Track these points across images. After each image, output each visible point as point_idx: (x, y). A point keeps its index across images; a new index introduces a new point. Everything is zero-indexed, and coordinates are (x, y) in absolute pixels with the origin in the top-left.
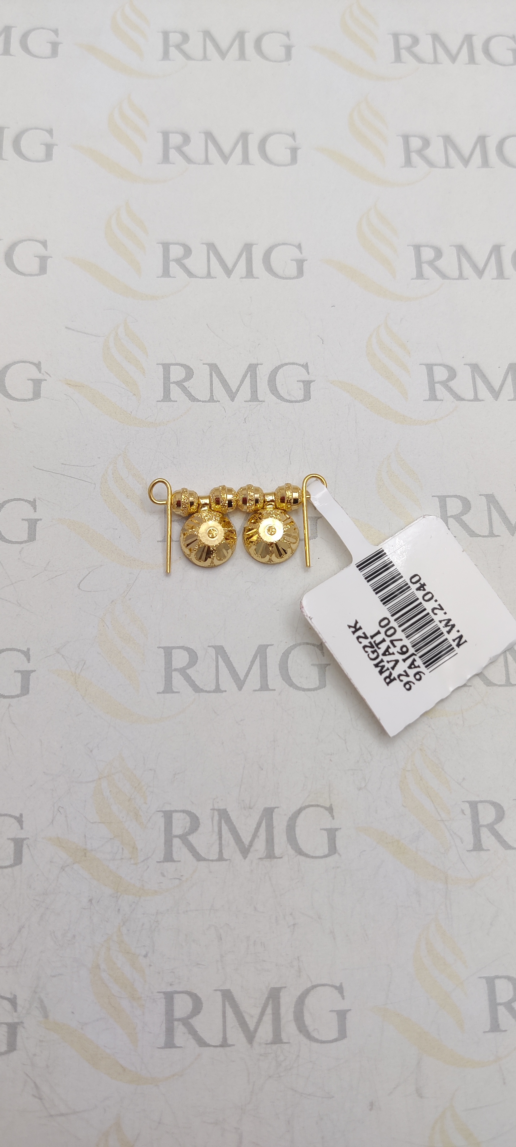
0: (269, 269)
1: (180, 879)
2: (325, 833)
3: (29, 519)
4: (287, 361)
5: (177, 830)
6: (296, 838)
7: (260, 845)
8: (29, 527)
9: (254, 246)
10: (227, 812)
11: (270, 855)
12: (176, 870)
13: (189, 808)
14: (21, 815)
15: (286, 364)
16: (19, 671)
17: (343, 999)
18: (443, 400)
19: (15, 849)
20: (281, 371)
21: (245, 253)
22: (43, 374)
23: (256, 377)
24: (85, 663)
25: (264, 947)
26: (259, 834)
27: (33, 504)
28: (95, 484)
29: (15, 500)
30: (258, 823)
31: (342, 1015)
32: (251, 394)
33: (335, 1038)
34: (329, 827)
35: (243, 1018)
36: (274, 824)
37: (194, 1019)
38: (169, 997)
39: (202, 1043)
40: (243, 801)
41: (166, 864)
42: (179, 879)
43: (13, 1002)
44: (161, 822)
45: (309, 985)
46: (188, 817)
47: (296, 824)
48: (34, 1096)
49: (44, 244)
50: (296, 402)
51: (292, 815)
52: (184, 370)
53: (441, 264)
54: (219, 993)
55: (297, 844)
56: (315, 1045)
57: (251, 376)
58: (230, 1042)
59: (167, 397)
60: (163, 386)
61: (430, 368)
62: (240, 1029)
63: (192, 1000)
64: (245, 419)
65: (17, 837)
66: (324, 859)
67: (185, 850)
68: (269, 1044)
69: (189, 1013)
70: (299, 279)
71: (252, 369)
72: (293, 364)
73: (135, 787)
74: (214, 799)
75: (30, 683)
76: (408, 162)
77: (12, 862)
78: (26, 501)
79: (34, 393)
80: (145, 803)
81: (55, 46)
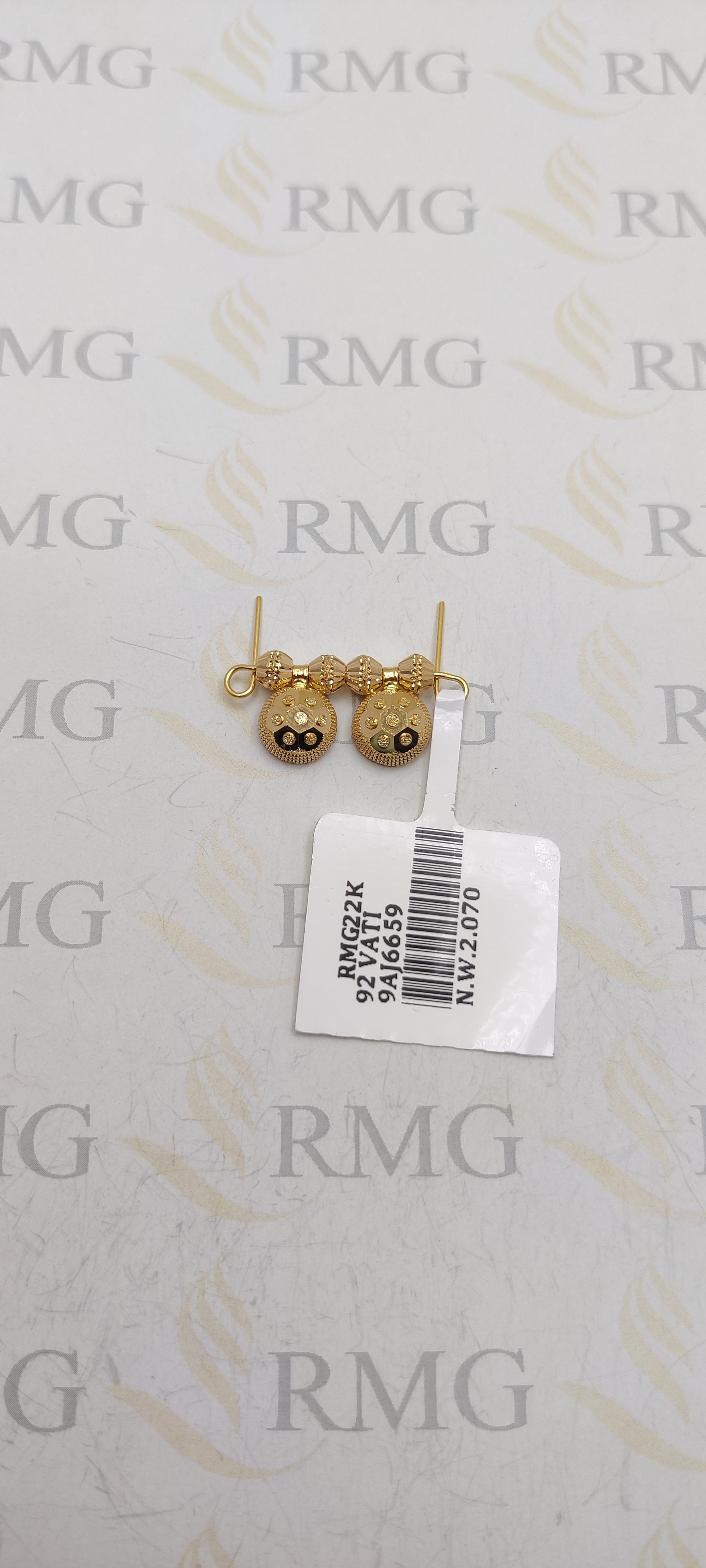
0: (434, 372)
1: (301, 1200)
2: (501, 1145)
3: (104, 708)
4: (456, 498)
5: (299, 1133)
6: (461, 1149)
7: (412, 1157)
8: (104, 719)
9: (414, 344)
10: (367, 1111)
11: (425, 1171)
12: (296, 1187)
13: (315, 1104)
14: (88, 1107)
15: (456, 503)
16: (88, 912)
17: (523, 1371)
18: (671, 555)
19: (78, 1153)
20: (448, 512)
21: (400, 353)
22: (125, 512)
23: (414, 519)
24: (176, 904)
25: (415, 1296)
26: (410, 1142)
27: (110, 688)
28: (193, 663)
29: (85, 681)
30: (408, 1127)
31: (521, 1394)
32: (408, 542)
33: (511, 1423)
34: (506, 1136)
35: (384, 1391)
36: (431, 1129)
37: (318, 1391)
38: (285, 1361)
39: (328, 1424)
40: (389, 1096)
41: (282, 1178)
42: (299, 1199)
43: (72, 1359)
44: (277, 1122)
45: (476, 1350)
46: (313, 1116)
47: (462, 1130)
48: (97, 1488)
49: (129, 337)
50: (468, 554)
51: (456, 1117)
52: (315, 509)
53: (670, 368)
54: (353, 1358)
55: (462, 1158)
56: (483, 1433)
57: (407, 519)
58: (366, 1424)
59: (292, 546)
60: (286, 531)
61: (654, 510)
62: (380, 1407)
63: (315, 1365)
64: (398, 577)
65: (81, 1137)
66: (498, 1178)
67: (309, 1160)
68: (419, 1429)
69: (311, 1383)
70: (474, 388)
71: (409, 509)
72: (465, 502)
73: (243, 1074)
74: (349, 1093)
75: (103, 927)
76: (627, 229)
77: (75, 1170)
78: (101, 683)
79: (113, 538)
80: (255, 1095)
81: (146, 73)
